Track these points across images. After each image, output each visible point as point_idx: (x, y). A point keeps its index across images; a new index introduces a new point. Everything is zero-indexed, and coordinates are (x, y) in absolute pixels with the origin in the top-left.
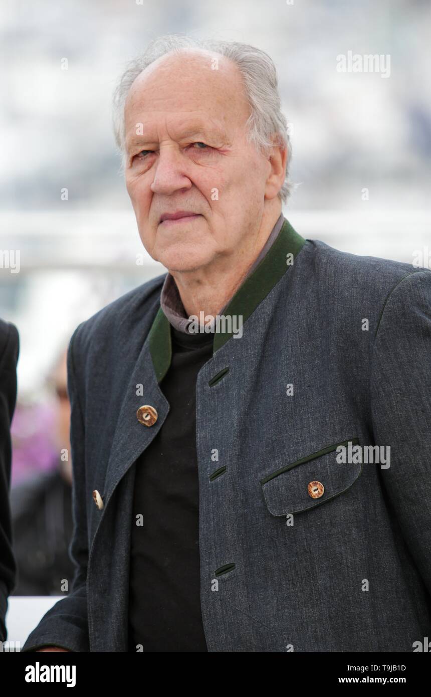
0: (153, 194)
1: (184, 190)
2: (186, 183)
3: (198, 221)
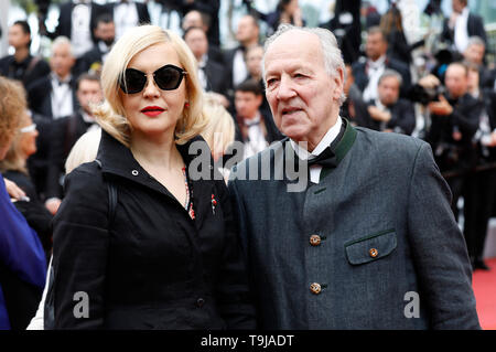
0: (278, 100)
1: (293, 97)
2: (295, 94)
3: (302, 113)
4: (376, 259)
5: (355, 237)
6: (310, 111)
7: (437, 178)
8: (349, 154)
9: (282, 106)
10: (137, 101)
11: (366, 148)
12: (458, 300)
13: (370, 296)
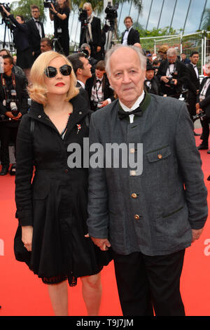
4: (160, 159)
5: (151, 149)
6: (137, 88)
7: (189, 120)
8: (148, 109)
9: (124, 87)
10: (53, 81)
11: (156, 106)
12: (197, 176)
13: (158, 176)
